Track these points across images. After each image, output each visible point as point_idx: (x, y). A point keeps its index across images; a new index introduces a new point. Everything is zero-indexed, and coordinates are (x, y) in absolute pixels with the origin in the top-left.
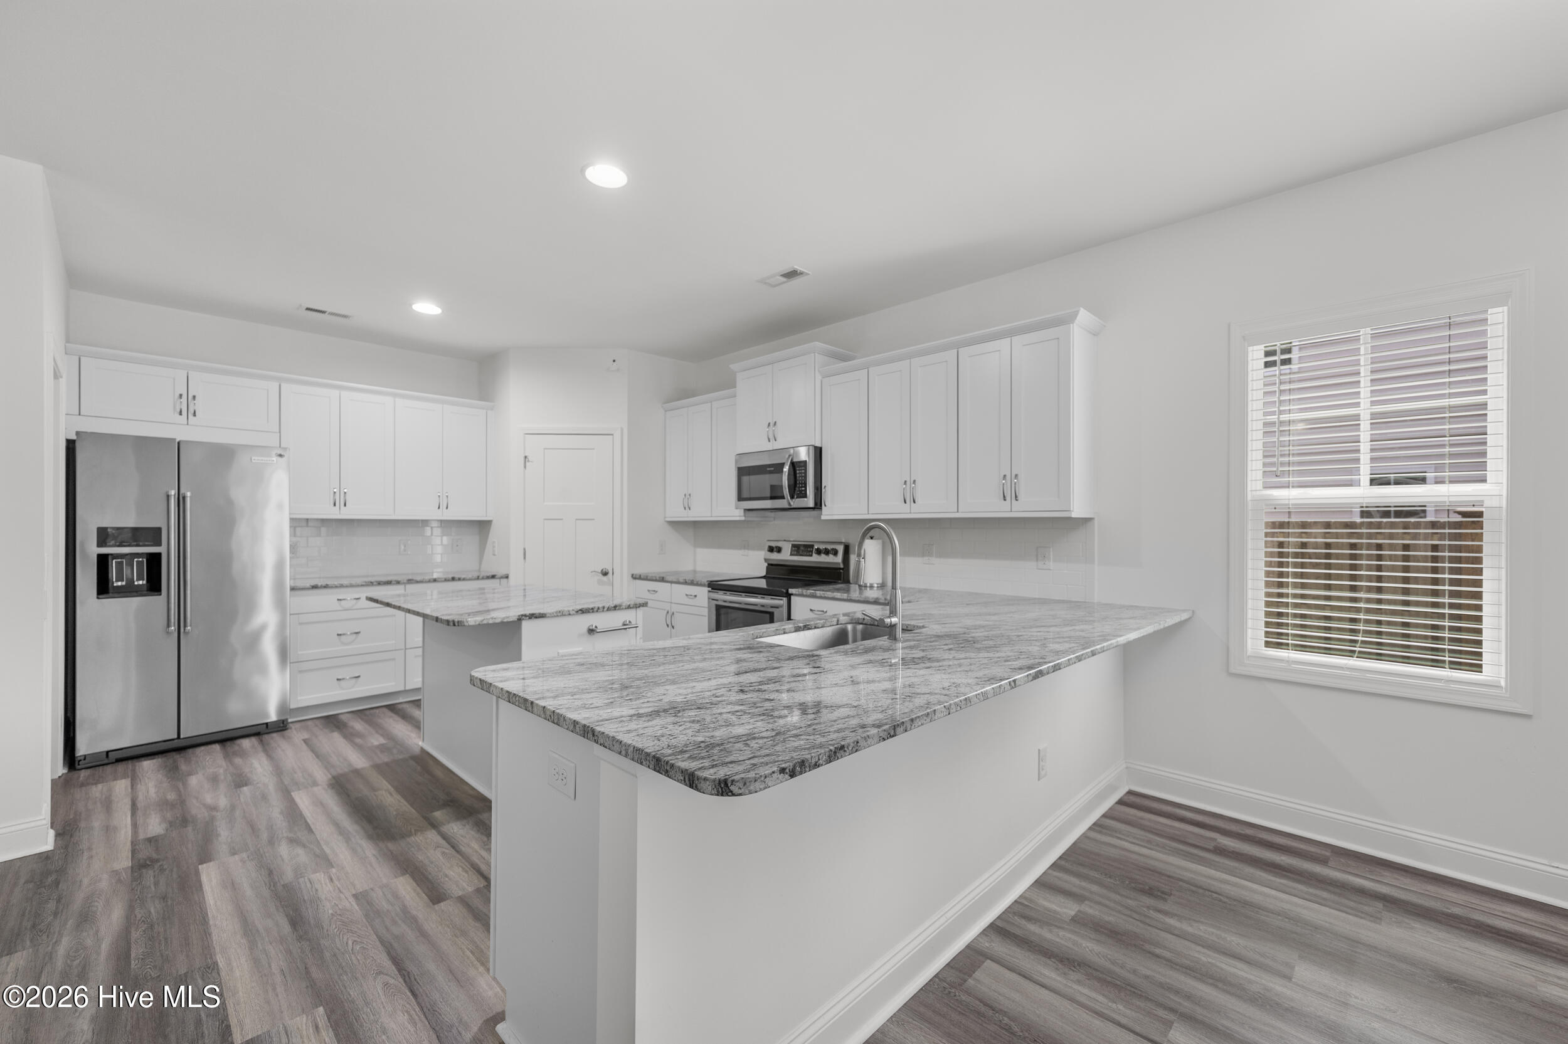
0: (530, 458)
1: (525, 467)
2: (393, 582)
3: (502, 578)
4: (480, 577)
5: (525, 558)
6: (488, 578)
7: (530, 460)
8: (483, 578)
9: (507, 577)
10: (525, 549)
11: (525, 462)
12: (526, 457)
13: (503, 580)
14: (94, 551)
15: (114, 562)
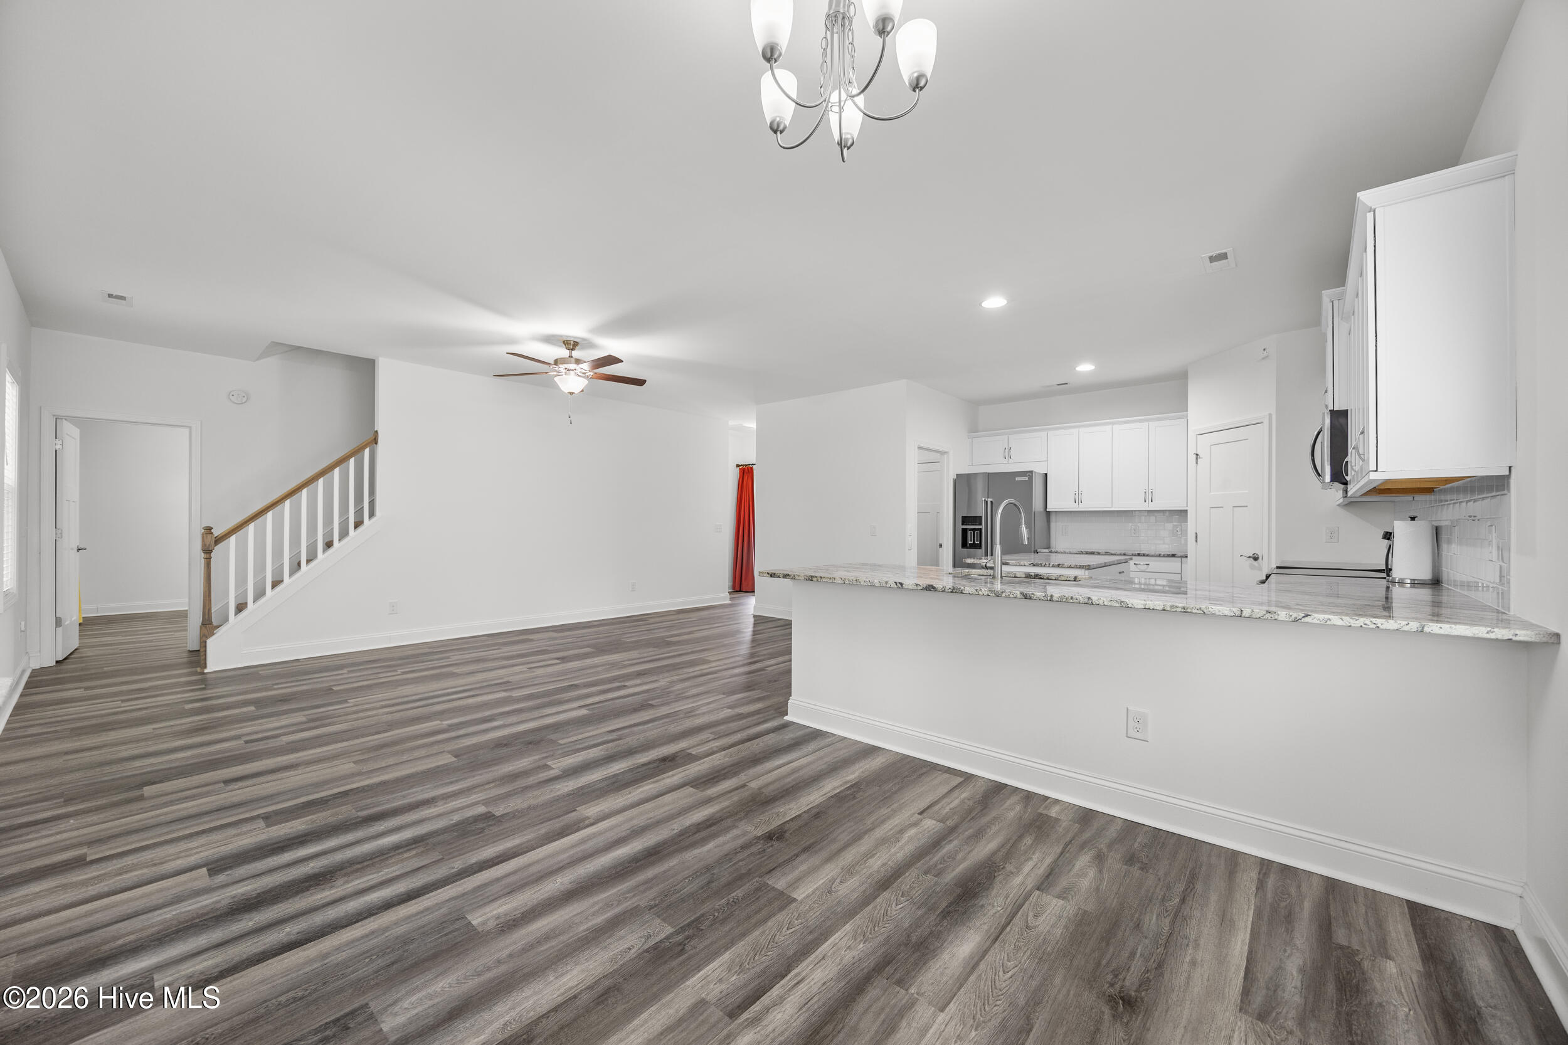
0: (1201, 455)
1: (1197, 463)
3: (1181, 557)
4: (1161, 555)
5: (1196, 541)
6: (1168, 556)
7: (1201, 457)
8: (1164, 556)
9: (1187, 557)
10: (1196, 533)
11: (1197, 459)
12: (1197, 455)
13: (1183, 559)
14: (960, 527)
15: (969, 532)
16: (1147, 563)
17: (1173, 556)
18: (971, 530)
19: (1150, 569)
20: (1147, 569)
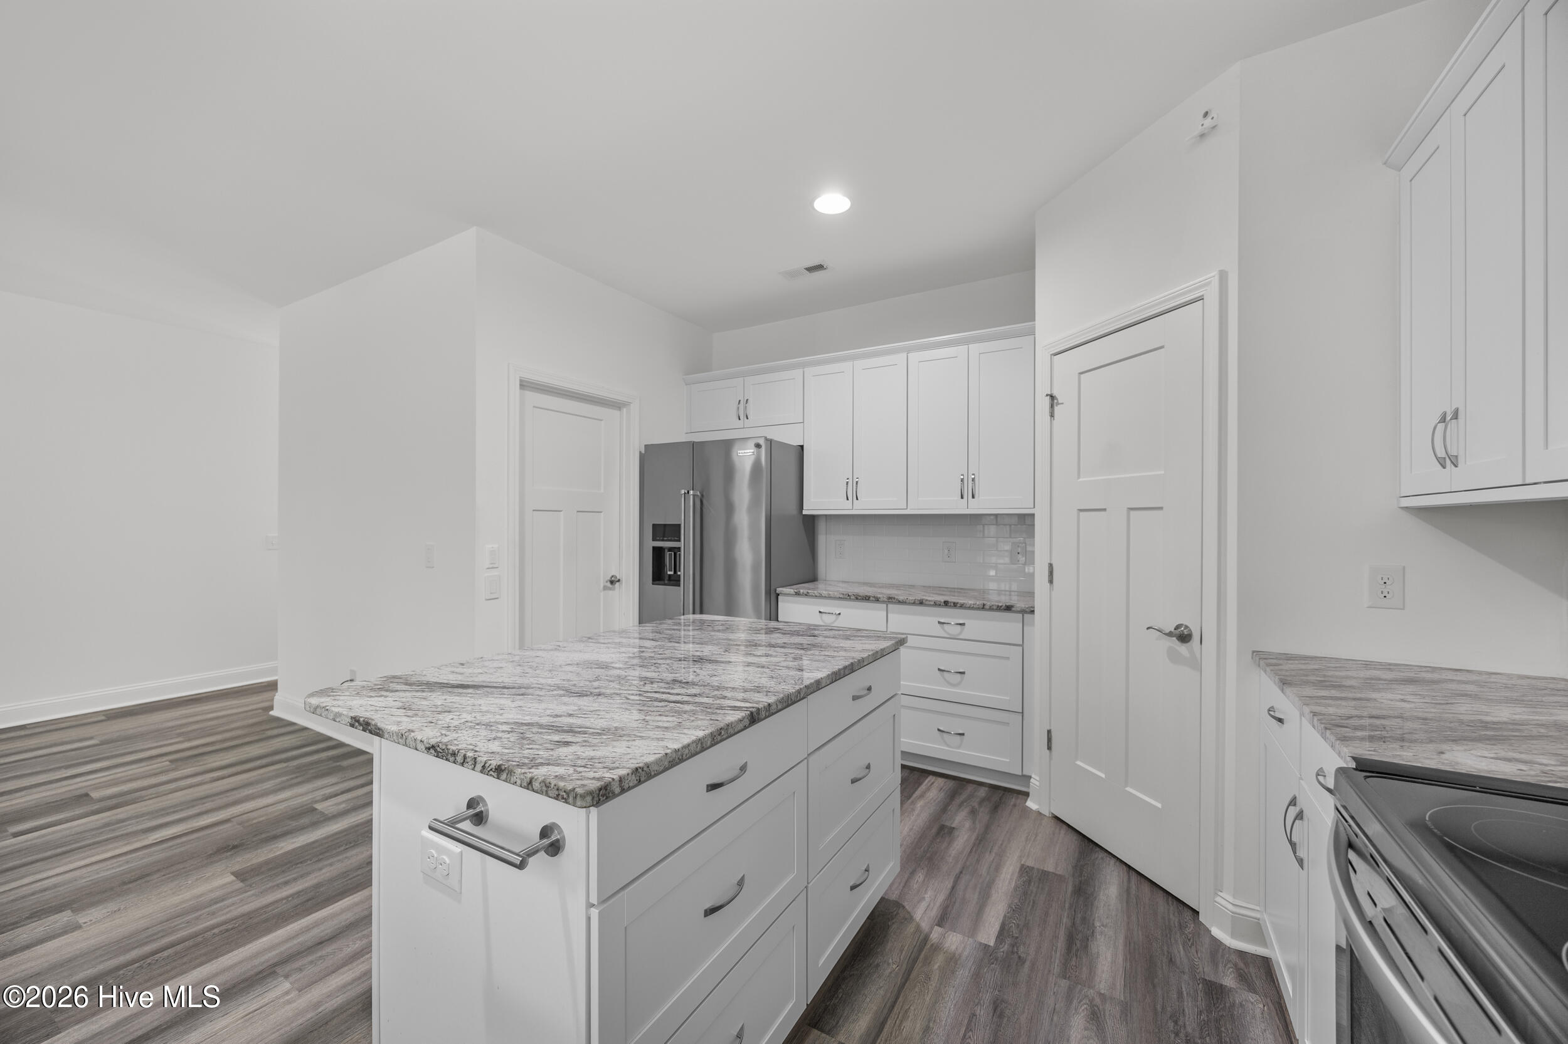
0: (1059, 399)
1: (1052, 415)
2: (871, 598)
3: (1023, 612)
4: (987, 607)
5: (1051, 581)
6: (999, 609)
7: (1060, 402)
8: (991, 609)
9: (1033, 612)
10: (1051, 566)
11: (1052, 406)
12: (1052, 397)
13: (1026, 616)
14: (651, 544)
15: (667, 554)
16: (961, 622)
17: (1008, 608)
18: (670, 549)
19: (967, 633)
20: (960, 633)
